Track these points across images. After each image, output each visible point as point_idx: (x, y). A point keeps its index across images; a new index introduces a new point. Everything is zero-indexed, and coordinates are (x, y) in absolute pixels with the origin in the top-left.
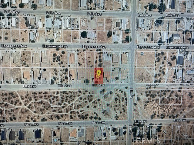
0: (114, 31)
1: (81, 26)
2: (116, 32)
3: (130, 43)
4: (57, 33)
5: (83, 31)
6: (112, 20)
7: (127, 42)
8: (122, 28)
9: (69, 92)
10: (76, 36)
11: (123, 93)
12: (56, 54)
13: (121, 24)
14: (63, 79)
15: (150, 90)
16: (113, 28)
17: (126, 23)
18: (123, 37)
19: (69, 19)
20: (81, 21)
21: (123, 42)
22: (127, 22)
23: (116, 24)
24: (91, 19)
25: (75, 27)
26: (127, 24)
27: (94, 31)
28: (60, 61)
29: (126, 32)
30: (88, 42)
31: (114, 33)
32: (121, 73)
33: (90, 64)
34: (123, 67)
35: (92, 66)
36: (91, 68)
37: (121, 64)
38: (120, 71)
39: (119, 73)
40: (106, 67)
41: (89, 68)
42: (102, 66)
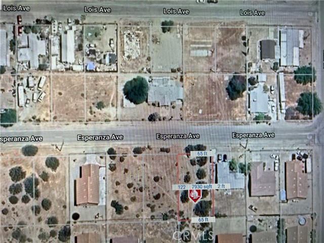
0: (254, 76)
1: (125, 58)
2: (262, 77)
3: (315, 119)
4: (28, 86)
5: (130, 77)
6: (243, 34)
7: (304, 114)
8: (283, 63)
10: (103, 95)
12: (24, 169)
13: (277, 48)
16: (250, 65)
17: (298, 46)
18: (288, 96)
19: (78, 33)
20: (126, 39)
21: (289, 116)
22: (301, 39)
23: (258, 49)
24: (164, 30)
25: (100, 62)
26: (302, 45)
27: (173, 75)
28: (40, 199)
29: (300, 77)
30: (152, 118)
31: (253, 82)
32: (286, 237)
33: (159, 207)
34: (293, 215)
35: (168, 214)
36: (165, 221)
37: (283, 202)
38: (283, 228)
39: (277, 237)
40: (226, 216)
41: (157, 221)
42: (208, 212)
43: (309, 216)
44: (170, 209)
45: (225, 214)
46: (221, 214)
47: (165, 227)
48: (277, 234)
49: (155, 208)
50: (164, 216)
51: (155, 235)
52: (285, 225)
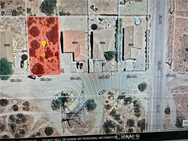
11: (132, 104)
32: (123, 35)
33: (9, 4)
34: (130, 16)
35: (17, 10)
36: (14, 17)
37: (121, 3)
38: (120, 27)
39: (115, 35)
40: (70, 14)
41: (7, 17)
42: (53, 10)
43: (144, 17)
44: (19, 6)
45: (69, 13)
46: (65, 13)
47: (14, 22)
48: (115, 32)
49: (5, 5)
50: (13, 12)
51: (6, 29)
52: (123, 24)
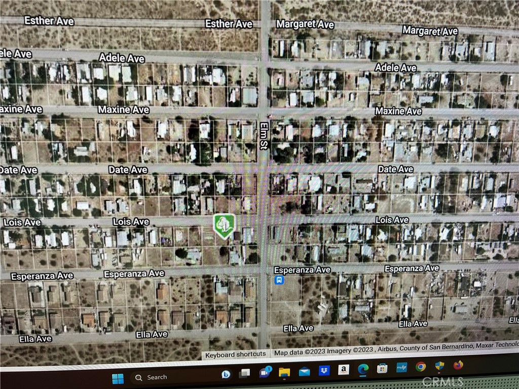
0: (232, 246)
5: (178, 248)
7: (252, 261)
8: (244, 241)
9: (159, 343)
10: (168, 255)
12: (136, 285)
13: (241, 235)
14: (148, 323)
15: (293, 337)
17: (251, 234)
21: (247, 262)
22: (252, 231)
23: (233, 236)
28: (143, 296)
29: (251, 247)
30: (188, 264)
33: (192, 299)
